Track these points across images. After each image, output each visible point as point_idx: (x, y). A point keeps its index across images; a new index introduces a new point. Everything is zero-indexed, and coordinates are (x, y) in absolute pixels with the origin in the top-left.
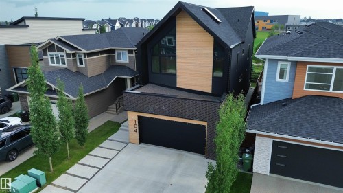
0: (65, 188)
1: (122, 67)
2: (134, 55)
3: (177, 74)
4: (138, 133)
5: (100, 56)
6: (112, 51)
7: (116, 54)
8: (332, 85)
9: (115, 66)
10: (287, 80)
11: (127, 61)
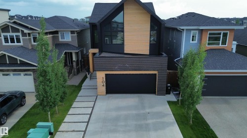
0: (74, 131)
1: (66, 45)
2: (76, 35)
3: (125, 43)
4: (105, 87)
5: (49, 36)
6: (56, 32)
7: (60, 35)
8: (221, 42)
9: (59, 44)
10: (196, 42)
11: (70, 40)
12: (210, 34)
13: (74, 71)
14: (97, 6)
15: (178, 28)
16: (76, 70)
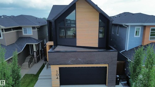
1: (29, 38)
2: (36, 30)
3: (77, 38)
4: (59, 79)
5: (12, 31)
6: (20, 28)
7: (23, 30)
9: (22, 37)
10: (139, 36)
11: (32, 34)
12: (152, 30)
13: (35, 60)
14: (55, 7)
15: (123, 24)
16: (36, 59)
